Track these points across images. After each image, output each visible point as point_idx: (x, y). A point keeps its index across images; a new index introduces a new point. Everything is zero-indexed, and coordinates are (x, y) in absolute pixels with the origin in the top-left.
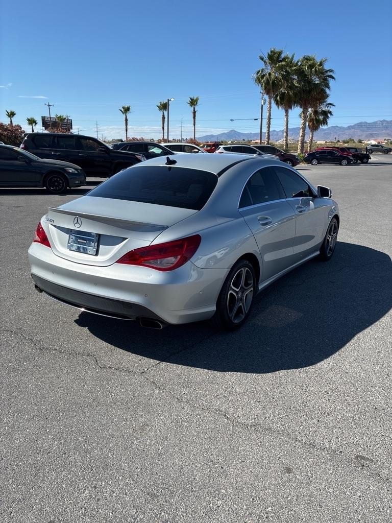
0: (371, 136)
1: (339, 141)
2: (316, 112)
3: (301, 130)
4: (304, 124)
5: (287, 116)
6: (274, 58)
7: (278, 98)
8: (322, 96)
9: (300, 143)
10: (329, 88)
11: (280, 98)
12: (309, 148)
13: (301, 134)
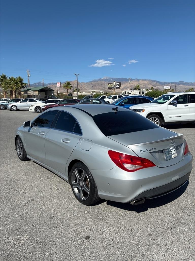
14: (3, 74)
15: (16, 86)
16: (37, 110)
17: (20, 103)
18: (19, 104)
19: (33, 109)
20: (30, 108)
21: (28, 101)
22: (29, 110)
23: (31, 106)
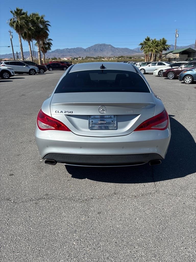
0: (64, 56)
1: (50, 59)
2: (44, 43)
3: (39, 53)
4: (39, 49)
5: (30, 44)
6: (19, 13)
7: (23, 35)
8: (46, 35)
9: (39, 59)
10: (48, 30)
11: (24, 35)
12: (44, 62)
13: (39, 55)
14: (148, 37)
15: (156, 48)
16: (161, 74)
17: (149, 67)
18: (147, 67)
19: (156, 73)
20: (154, 72)
21: (157, 64)
22: (153, 74)
23: (156, 69)
